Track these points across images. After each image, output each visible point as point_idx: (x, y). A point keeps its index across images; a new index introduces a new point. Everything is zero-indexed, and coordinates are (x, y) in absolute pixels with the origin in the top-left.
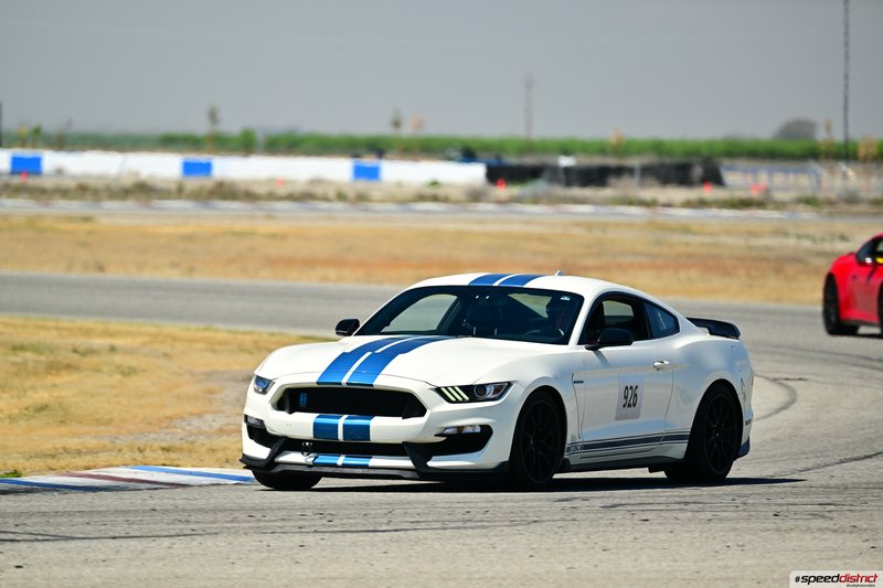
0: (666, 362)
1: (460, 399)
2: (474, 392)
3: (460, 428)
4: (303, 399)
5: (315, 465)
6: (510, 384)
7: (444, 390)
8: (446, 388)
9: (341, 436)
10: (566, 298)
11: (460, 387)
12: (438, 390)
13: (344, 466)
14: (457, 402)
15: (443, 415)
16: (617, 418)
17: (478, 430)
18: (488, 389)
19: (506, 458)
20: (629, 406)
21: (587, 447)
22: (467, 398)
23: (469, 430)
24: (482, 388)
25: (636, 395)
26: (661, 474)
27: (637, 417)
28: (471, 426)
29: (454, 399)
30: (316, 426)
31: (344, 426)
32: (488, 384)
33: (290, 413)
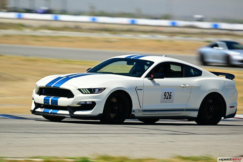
0: (187, 85)
1: (87, 93)
2: (92, 91)
3: (86, 102)
4: (43, 91)
5: (44, 112)
6: (105, 89)
7: (82, 90)
8: (82, 89)
9: (50, 103)
10: (149, 63)
11: (88, 89)
12: (79, 90)
13: (51, 113)
14: (86, 93)
15: (79, 98)
16: (161, 102)
17: (91, 103)
18: (96, 90)
19: (102, 112)
20: (167, 98)
21: (145, 111)
22: (89, 93)
23: (88, 103)
24: (94, 89)
25: (171, 95)
26: (194, 122)
27: (173, 102)
28: (89, 101)
29: (85, 93)
30: (45, 100)
31: (51, 100)
32: (96, 88)
33: (39, 95)
